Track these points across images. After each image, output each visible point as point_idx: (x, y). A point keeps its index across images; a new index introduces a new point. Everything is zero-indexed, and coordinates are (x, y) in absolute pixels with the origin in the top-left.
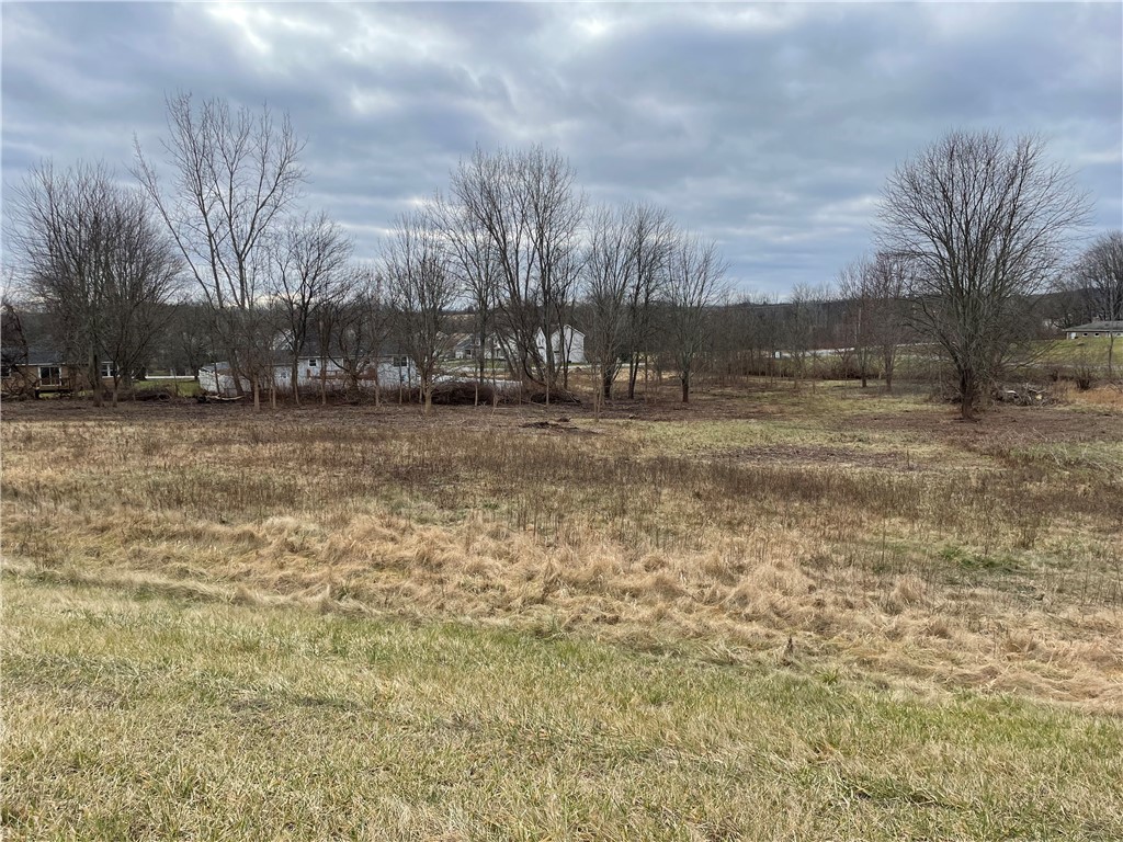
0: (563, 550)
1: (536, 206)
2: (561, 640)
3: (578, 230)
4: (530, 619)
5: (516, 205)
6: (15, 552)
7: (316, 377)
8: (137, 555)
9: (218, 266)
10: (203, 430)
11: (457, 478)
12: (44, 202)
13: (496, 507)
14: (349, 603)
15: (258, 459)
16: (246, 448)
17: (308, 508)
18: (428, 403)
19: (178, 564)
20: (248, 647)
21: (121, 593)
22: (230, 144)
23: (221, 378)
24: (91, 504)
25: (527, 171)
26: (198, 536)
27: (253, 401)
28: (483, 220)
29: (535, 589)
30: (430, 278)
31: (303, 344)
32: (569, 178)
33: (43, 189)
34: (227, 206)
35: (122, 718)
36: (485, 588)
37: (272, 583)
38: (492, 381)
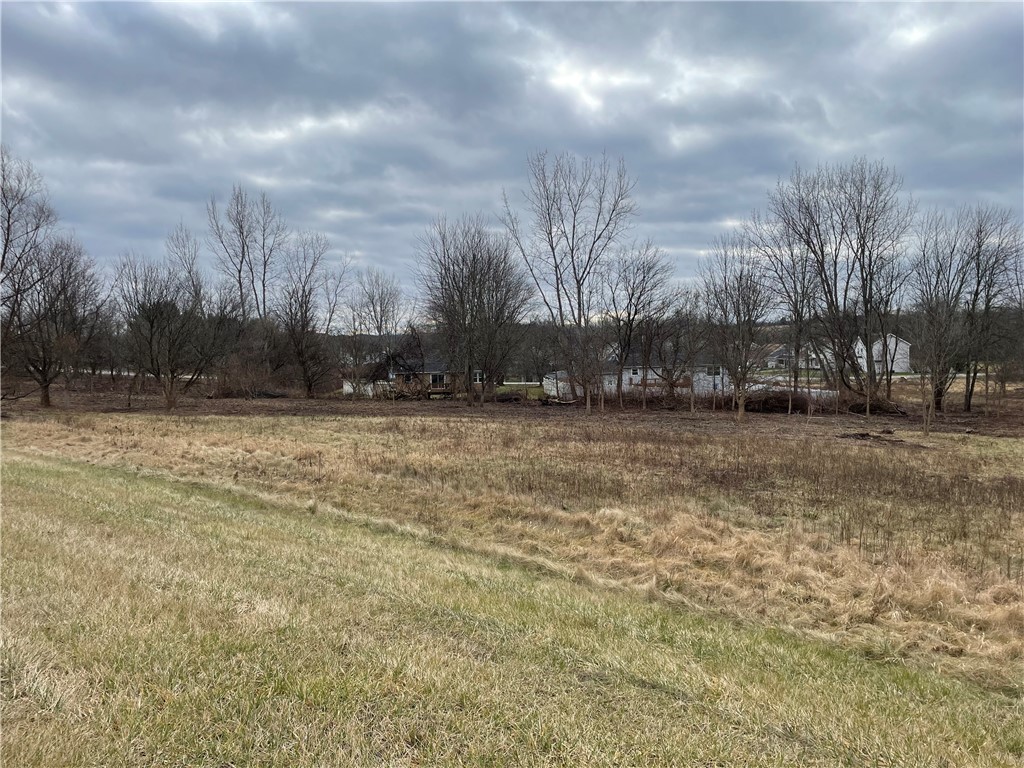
0: (894, 569)
1: (858, 217)
2: (896, 665)
3: (904, 238)
4: (858, 638)
5: (836, 217)
6: (415, 519)
7: (637, 385)
8: (500, 530)
9: (562, 291)
10: (547, 428)
11: (773, 485)
12: (439, 248)
13: (815, 517)
14: (673, 596)
15: (590, 456)
16: (580, 445)
17: (633, 502)
18: (741, 410)
19: (530, 541)
20: (587, 623)
21: (488, 561)
22: (575, 189)
23: (560, 384)
24: (467, 485)
25: (848, 184)
26: (545, 519)
27: (585, 404)
28: (801, 235)
29: (864, 607)
30: (746, 292)
31: (627, 356)
32: (895, 186)
33: (439, 238)
34: (570, 241)
35: (494, 670)
36: (808, 599)
37: (605, 568)
38: (806, 390)
